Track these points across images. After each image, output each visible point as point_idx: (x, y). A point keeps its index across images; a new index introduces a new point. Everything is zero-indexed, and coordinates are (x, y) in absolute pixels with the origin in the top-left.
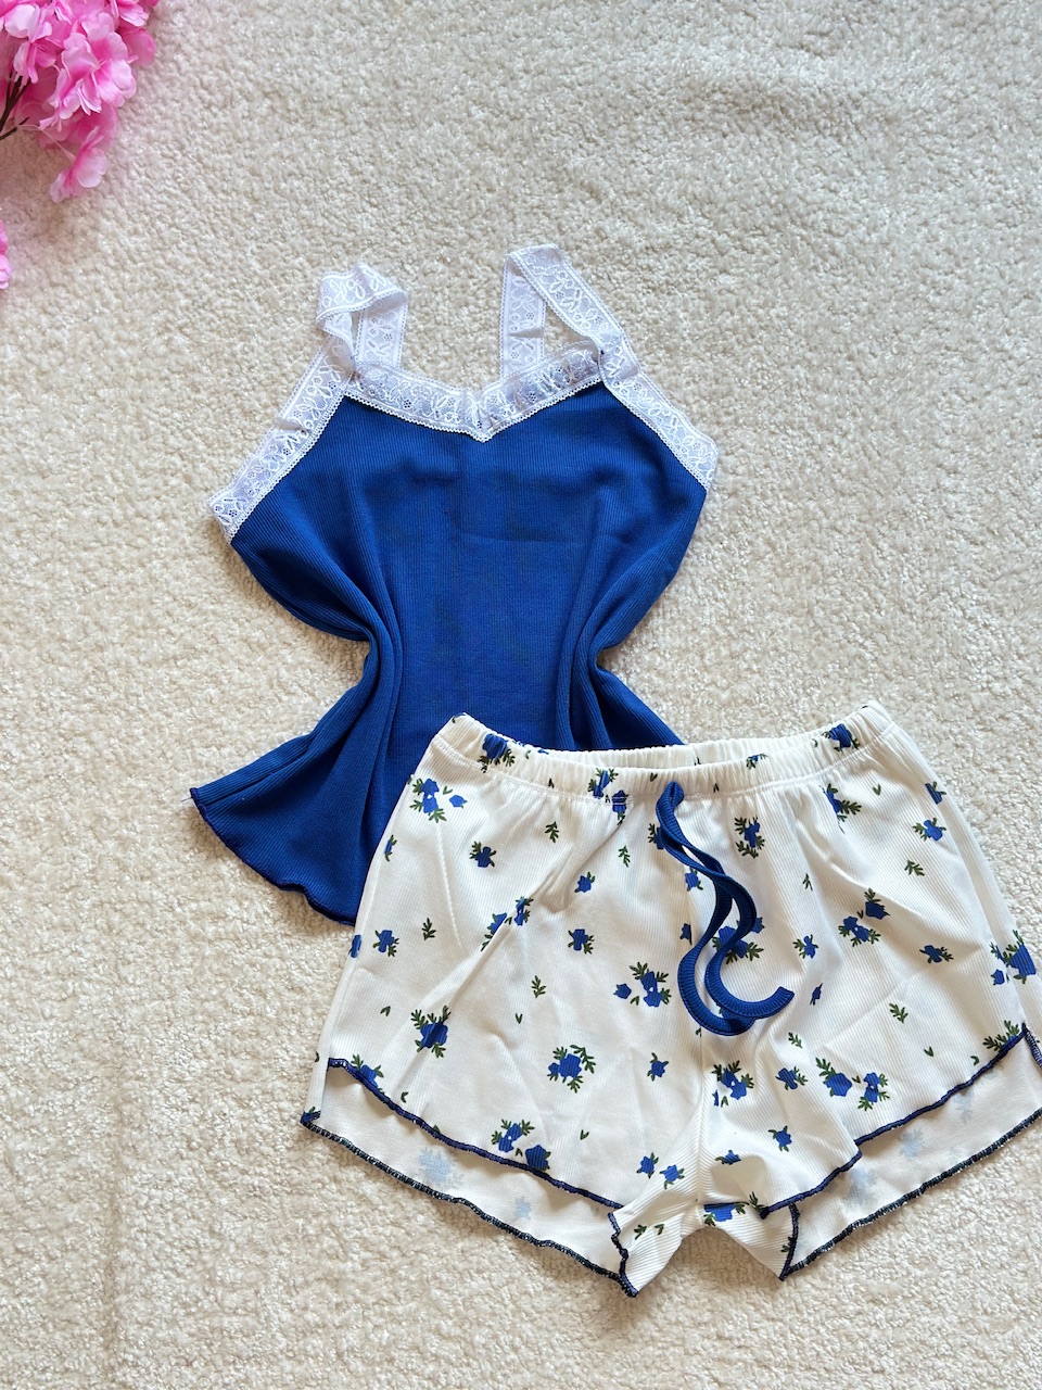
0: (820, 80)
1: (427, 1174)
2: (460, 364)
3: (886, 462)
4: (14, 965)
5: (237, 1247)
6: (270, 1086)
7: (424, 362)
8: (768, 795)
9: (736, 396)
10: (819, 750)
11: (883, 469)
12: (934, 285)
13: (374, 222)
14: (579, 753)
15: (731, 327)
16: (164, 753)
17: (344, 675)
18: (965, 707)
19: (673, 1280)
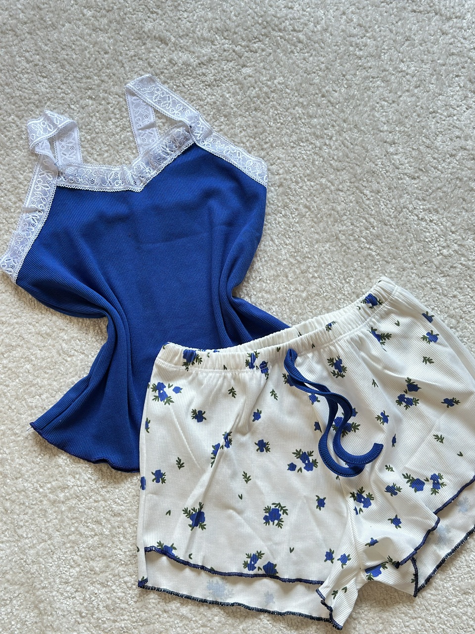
1: (214, 595)
2: (115, 152)
3: (356, 147)
6: (116, 572)
7: (96, 156)
8: (342, 343)
9: (268, 132)
10: (362, 310)
11: (356, 152)
12: (357, 45)
13: (47, 86)
14: (235, 347)
15: (255, 95)
16: (10, 407)
17: (97, 338)
18: (431, 267)
19: (359, 613)
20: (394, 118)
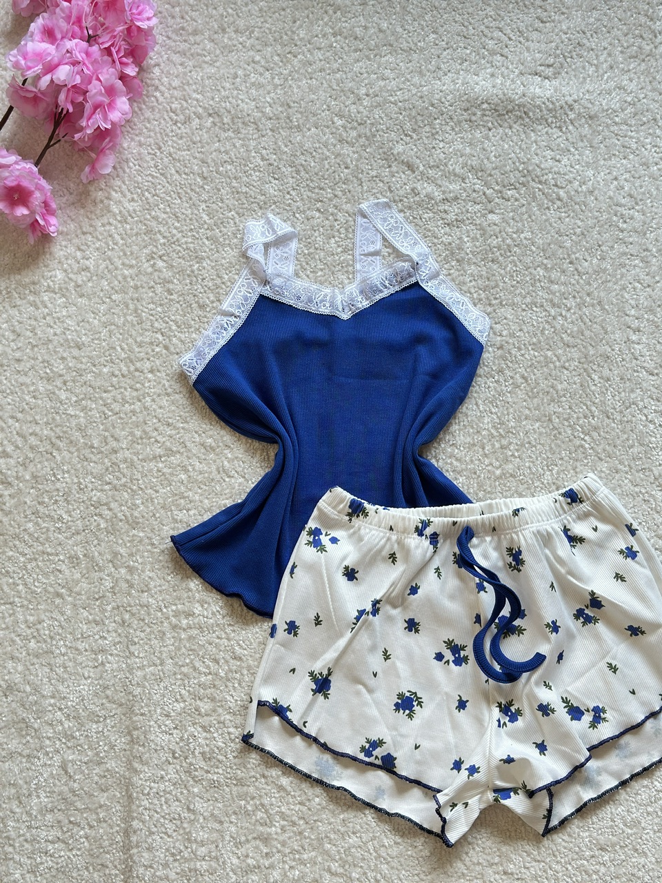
0: (548, 94)
1: (320, 772)
2: (330, 273)
3: (595, 326)
4: (66, 646)
5: (204, 819)
6: (222, 719)
7: (309, 272)
8: (526, 533)
9: (501, 288)
10: (558, 505)
11: (593, 330)
12: (622, 216)
13: (276, 188)
14: (408, 509)
15: (496, 245)
16: (154, 515)
17: (263, 464)
18: (649, 476)
19: (476, 838)
20: (645, 304)
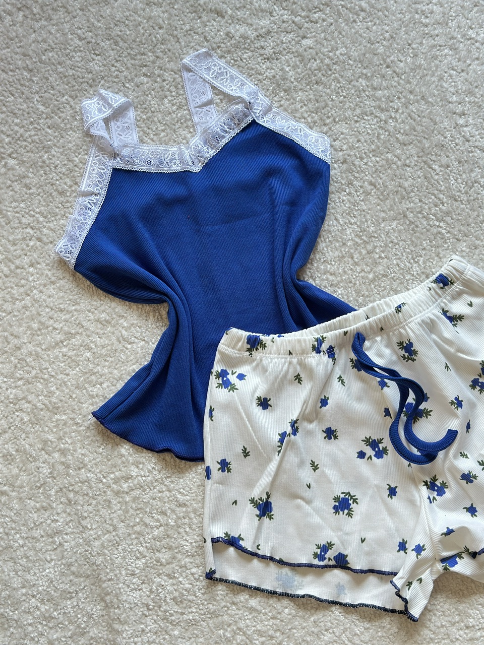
1: (283, 586)
2: (172, 132)
3: (424, 120)
4: (22, 538)
6: (183, 563)
7: (152, 136)
8: (412, 325)
9: (331, 106)
10: (432, 292)
11: (424, 124)
12: (423, 13)
13: (101, 64)
14: (301, 331)
15: (317, 68)
16: (71, 397)
17: (158, 324)
19: (434, 604)
